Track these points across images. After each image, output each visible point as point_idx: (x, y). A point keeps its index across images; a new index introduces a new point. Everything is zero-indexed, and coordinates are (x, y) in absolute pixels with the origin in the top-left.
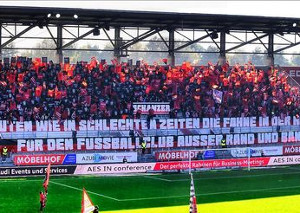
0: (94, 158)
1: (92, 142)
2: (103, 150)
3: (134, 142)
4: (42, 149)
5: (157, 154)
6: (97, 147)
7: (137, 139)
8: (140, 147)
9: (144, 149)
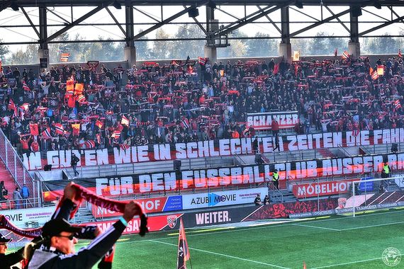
0: (208, 200)
1: (203, 175)
2: (221, 187)
3: (262, 171)
4: (131, 191)
5: (295, 189)
6: (211, 183)
7: (267, 168)
8: (271, 179)
9: (276, 183)
